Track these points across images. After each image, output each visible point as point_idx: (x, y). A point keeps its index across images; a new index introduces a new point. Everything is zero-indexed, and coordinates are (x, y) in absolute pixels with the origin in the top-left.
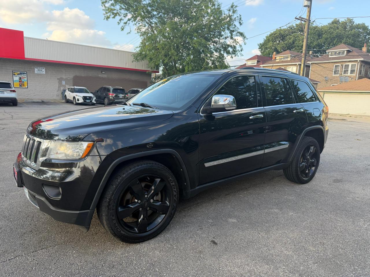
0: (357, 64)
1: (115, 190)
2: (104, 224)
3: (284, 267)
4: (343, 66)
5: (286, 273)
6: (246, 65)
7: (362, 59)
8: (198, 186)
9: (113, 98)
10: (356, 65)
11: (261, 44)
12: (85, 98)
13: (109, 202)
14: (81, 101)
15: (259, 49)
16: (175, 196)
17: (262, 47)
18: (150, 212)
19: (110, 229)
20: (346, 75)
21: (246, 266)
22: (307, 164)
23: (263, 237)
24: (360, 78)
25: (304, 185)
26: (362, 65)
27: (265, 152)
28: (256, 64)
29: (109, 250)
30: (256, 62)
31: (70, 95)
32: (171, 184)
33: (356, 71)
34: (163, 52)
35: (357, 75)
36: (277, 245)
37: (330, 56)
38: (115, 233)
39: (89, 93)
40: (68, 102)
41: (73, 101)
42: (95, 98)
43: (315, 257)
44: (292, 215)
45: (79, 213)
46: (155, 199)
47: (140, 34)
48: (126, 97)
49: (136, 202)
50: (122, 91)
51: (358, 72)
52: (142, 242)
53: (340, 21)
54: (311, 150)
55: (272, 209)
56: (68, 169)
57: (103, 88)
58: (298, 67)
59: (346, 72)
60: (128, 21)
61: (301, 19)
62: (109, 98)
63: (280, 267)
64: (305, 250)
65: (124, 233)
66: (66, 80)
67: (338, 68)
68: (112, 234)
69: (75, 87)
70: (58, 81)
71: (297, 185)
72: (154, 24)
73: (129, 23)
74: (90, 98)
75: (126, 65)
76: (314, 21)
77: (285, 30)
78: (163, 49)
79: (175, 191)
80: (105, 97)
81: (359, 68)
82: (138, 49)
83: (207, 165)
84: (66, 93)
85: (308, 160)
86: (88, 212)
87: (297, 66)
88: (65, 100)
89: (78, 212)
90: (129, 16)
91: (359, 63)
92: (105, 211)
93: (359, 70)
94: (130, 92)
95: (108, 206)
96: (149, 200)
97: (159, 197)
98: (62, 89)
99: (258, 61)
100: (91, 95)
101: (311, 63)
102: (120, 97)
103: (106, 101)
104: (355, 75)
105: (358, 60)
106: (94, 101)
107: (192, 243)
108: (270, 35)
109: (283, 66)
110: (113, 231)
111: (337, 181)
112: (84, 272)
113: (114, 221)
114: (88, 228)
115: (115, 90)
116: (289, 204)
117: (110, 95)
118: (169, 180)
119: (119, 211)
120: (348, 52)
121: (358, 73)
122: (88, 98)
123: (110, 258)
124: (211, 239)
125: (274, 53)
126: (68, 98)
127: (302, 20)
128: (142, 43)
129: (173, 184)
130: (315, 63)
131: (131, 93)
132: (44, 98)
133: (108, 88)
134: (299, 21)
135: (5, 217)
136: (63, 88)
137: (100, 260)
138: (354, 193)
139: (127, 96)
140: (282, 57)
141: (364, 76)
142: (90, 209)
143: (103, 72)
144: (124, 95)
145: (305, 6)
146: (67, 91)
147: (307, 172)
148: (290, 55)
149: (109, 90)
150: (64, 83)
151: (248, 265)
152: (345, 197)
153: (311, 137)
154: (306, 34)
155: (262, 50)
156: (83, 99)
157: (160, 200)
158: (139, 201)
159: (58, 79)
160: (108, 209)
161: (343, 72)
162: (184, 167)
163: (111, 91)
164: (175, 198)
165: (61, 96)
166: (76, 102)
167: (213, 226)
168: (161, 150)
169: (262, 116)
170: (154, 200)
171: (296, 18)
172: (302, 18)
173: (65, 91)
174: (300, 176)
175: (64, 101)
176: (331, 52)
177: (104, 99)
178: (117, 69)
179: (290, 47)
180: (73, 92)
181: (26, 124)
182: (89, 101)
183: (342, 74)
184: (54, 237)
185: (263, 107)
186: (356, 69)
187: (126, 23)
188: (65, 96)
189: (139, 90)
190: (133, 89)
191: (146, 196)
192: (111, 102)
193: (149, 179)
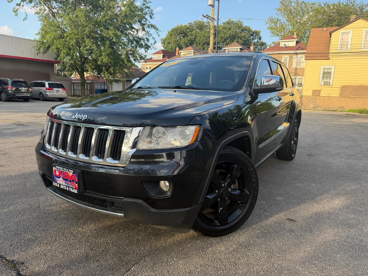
6: (153, 59)
9: (13, 93)
11: (163, 39)
15: (162, 43)
17: (164, 42)
18: (228, 202)
28: (162, 59)
30: (162, 56)
50: (24, 84)
62: (7, 93)
80: (2, 92)
83: (260, 147)
86: (197, 207)
94: (32, 85)
99: (164, 56)
102: (22, 91)
103: (3, 96)
108: (172, 31)
115: (14, 83)
117: (9, 89)
120: (241, 49)
125: (178, 48)
127: (208, 18)
131: (33, 87)
133: (5, 81)
134: (205, 20)
139: (30, 89)
140: (186, 53)
142: (199, 203)
144: (26, 89)
145: (210, 5)
148: (193, 51)
149: (6, 83)
154: (212, 31)
155: (164, 45)
163: (10, 84)
170: (231, 189)
171: (203, 16)
172: (208, 16)
174: (291, 154)
178: (11, 58)
189: (45, 83)
190: (36, 81)
191: (223, 185)
192: (11, 97)
193: (225, 166)
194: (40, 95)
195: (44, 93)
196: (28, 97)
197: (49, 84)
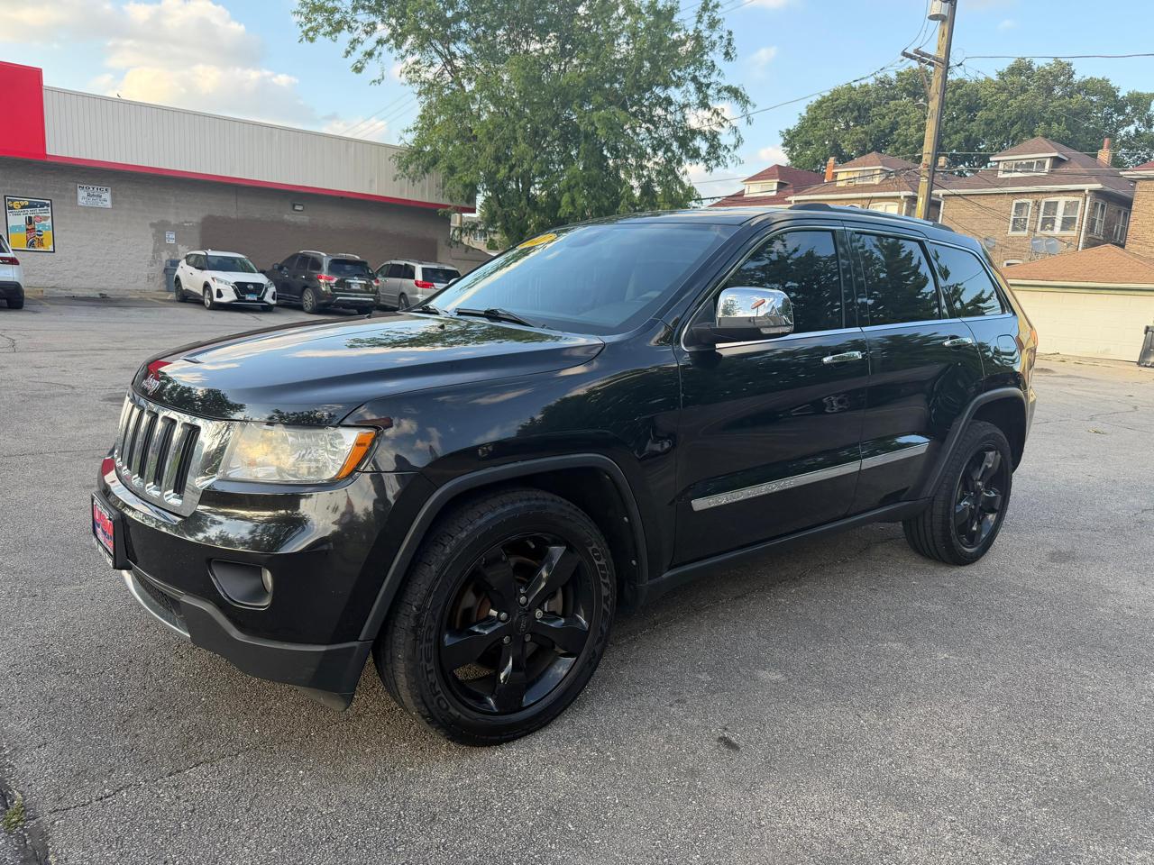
0: (1081, 200)
1: (437, 579)
2: (399, 686)
3: (953, 818)
4: (1039, 206)
5: (962, 833)
6: (745, 196)
7: (1098, 186)
8: (670, 568)
9: (329, 291)
10: (1080, 205)
11: (788, 131)
12: (241, 288)
13: (417, 618)
14: (229, 296)
15: (784, 145)
16: (606, 598)
17: (791, 140)
18: (530, 648)
19: (419, 700)
20: (1049, 233)
21: (838, 816)
22: (975, 505)
23: (872, 727)
24: (1091, 243)
25: (967, 567)
26: (1096, 204)
27: (862, 468)
28: (774, 194)
29: (410, 767)
30: (775, 187)
31: (192, 278)
32: (597, 562)
33: (1077, 221)
34: (490, 149)
35: (1083, 233)
36: (920, 749)
37: (1001, 175)
38: (431, 715)
39: (253, 272)
40: (187, 298)
41: (203, 297)
42: (272, 289)
43: (1039, 788)
44: (946, 658)
45: (325, 652)
46: (546, 610)
47: (417, 88)
48: (371, 286)
49: (493, 617)
50: (360, 268)
51: (1084, 224)
52: (508, 741)
53: (1035, 67)
54: (989, 462)
55: (883, 641)
56: (283, 512)
57: (299, 257)
58: (905, 205)
59: (1048, 222)
60: (379, 48)
61: (920, 56)
62: (316, 291)
63: (940, 816)
64: (1004, 765)
65: (458, 714)
66: (179, 229)
67: (1025, 211)
68: (424, 717)
69: (210, 253)
70: (153, 230)
71: (943, 569)
72: (461, 58)
73: (380, 54)
74: (258, 288)
75: (371, 186)
76: (961, 64)
77: (866, 91)
78: (491, 139)
79: (606, 585)
80: (306, 287)
81: (1089, 214)
82: (410, 138)
83: (699, 504)
84: (179, 272)
85: (978, 492)
86: (355, 647)
87: (901, 204)
88: (177, 292)
89: (323, 648)
90: (383, 31)
91: (1088, 199)
92: (404, 644)
93: (1088, 219)
94: (385, 270)
95: (414, 630)
96: (531, 610)
97: (556, 604)
98: (165, 256)
99: (781, 185)
100: (260, 278)
101: (944, 195)
102: (354, 287)
103: (309, 298)
104: (1074, 233)
105: (1087, 187)
106: (268, 299)
107: (663, 746)
108: (820, 103)
109: (860, 201)
110: (426, 706)
111: (1058, 557)
112: (345, 835)
113: (430, 676)
114: (349, 700)
115: (337, 265)
116: (932, 627)
117: (322, 281)
118: (590, 549)
119: (447, 645)
120: (1057, 162)
121: (1083, 228)
122: (252, 287)
123: (418, 793)
124: (717, 731)
125: (832, 160)
126: (185, 285)
127: (923, 61)
128: (422, 117)
129: (602, 562)
130: (959, 195)
131: (385, 276)
132: (105, 285)
133: (313, 258)
134: (915, 65)
135: (55, 663)
136: (170, 254)
137: (388, 799)
138: (1117, 593)
139: (375, 284)
140: (857, 175)
141: (1102, 238)
142: (361, 638)
143: (297, 208)
144: (365, 282)
145: (933, 18)
146: (183, 263)
147: (974, 528)
148: (881, 167)
149: (317, 265)
150: (171, 238)
151: (843, 810)
152: (1093, 606)
153: (989, 424)
154: (934, 105)
155: (791, 150)
156: (236, 291)
157: (559, 611)
158: (503, 615)
159: (152, 225)
160: (415, 640)
161: (1039, 225)
162: (634, 509)
163: (325, 266)
164: (604, 606)
165: (160, 281)
166: (211, 299)
167: (714, 693)
168: (573, 456)
169: (858, 354)
170: (544, 612)
171: (904, 54)
172: (924, 54)
173: (175, 264)
174: (955, 541)
175: (172, 296)
176: (1004, 163)
177: (301, 294)
178: (342, 198)
179: (879, 143)
180: (201, 268)
181: (63, 369)
182: (255, 298)
183: (1035, 231)
184: (227, 727)
185: (860, 326)
186: (1078, 216)
187: (370, 54)
188: (178, 279)
189: (414, 267)
190: (394, 262)
191: (523, 599)
192: (324, 301)
193: (533, 546)
194: (400, 301)
195: (409, 296)
196: (367, 305)
197: (423, 269)
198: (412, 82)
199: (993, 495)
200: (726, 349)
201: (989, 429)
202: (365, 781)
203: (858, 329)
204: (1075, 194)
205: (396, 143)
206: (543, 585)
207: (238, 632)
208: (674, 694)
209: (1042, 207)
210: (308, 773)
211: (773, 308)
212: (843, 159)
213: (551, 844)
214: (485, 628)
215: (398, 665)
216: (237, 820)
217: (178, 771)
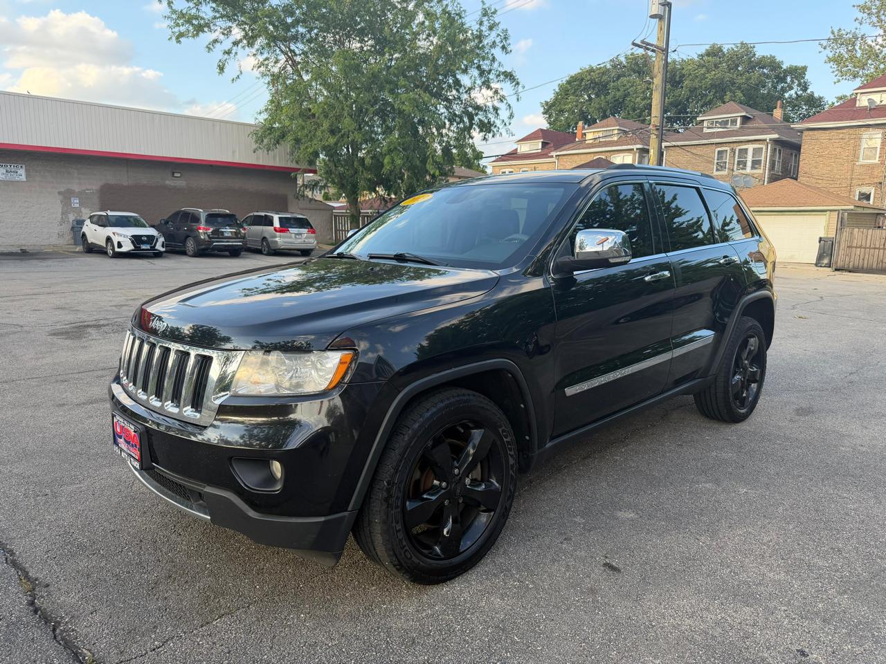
0: (764, 147)
1: (401, 461)
2: (376, 543)
3: (786, 608)
4: (735, 152)
5: (794, 619)
6: (518, 153)
7: (776, 136)
8: (552, 438)
9: (207, 238)
10: (764, 150)
11: (547, 103)
12: (136, 240)
13: (388, 490)
14: (128, 247)
15: (544, 113)
16: (512, 466)
17: (549, 109)
18: (462, 508)
19: (391, 553)
20: (743, 172)
21: (705, 614)
22: (744, 378)
23: (709, 547)
24: (773, 179)
25: (739, 424)
26: (775, 149)
27: (674, 356)
28: (540, 151)
29: (384, 604)
30: (540, 147)
31: (96, 234)
32: (505, 440)
33: (763, 162)
34: (326, 125)
35: (767, 171)
36: (747, 560)
37: (706, 130)
38: (400, 564)
39: (145, 226)
40: (92, 250)
41: (106, 248)
42: (162, 240)
43: (837, 581)
44: (746, 492)
45: (324, 522)
47: (268, 79)
48: (240, 232)
49: (437, 486)
50: (230, 219)
51: (768, 163)
52: (450, 579)
53: (725, 50)
54: (752, 346)
55: (698, 482)
57: (181, 213)
58: (637, 155)
59: (742, 164)
60: (235, 48)
61: (645, 45)
62: (197, 238)
63: (776, 608)
64: (809, 566)
65: (418, 561)
66: (81, 195)
67: (725, 156)
68: (395, 566)
69: (110, 213)
70: (61, 197)
71: (724, 426)
72: (300, 55)
73: (236, 53)
74: (151, 239)
75: (233, 156)
76: (675, 51)
77: (605, 72)
78: (326, 117)
79: (512, 456)
80: (188, 236)
81: (771, 156)
82: (265, 116)
83: (570, 391)
84: (85, 229)
85: (745, 369)
86: (345, 516)
87: (634, 154)
88: (83, 245)
89: (322, 519)
90: (237, 33)
91: (769, 145)
92: (380, 511)
93: (770, 160)
94: (249, 220)
95: (386, 500)
96: (461, 480)
97: (477, 473)
98: (72, 217)
99: (544, 144)
100: (151, 232)
101: (665, 147)
102: (226, 235)
103: (190, 245)
104: (761, 171)
105: (768, 137)
106: (159, 247)
107: (565, 574)
108: (569, 82)
109: (604, 154)
110: (396, 557)
111: (801, 412)
113: (398, 534)
114: (338, 557)
115: (212, 218)
116: (730, 470)
117: (201, 231)
118: (500, 430)
119: (408, 509)
120: (745, 119)
121: (767, 166)
122: (146, 239)
123: (396, 624)
124: (600, 559)
125: (580, 123)
126: (90, 240)
127: (648, 49)
128: (272, 102)
129: (509, 439)
130: (678, 146)
131: (249, 225)
132: (23, 242)
133: (193, 214)
134: (640, 51)
136: (76, 215)
137: (375, 630)
138: (849, 436)
139: (243, 232)
140: (601, 134)
141: (781, 174)
142: (350, 509)
143: (176, 175)
144: (234, 230)
145: (653, 17)
146: (88, 222)
147: (744, 395)
148: (618, 128)
149: (196, 219)
150: (75, 202)
151: (707, 609)
152: (836, 446)
153: (750, 318)
154: (658, 81)
155: (550, 116)
156: (132, 242)
157: (480, 479)
158: (444, 484)
159: (60, 193)
160: (388, 507)
161: (736, 166)
162: (529, 398)
163: (203, 219)
164: (511, 472)
165: (68, 237)
166: (113, 249)
167: (590, 531)
168: (488, 361)
169: (667, 273)
171: (634, 44)
172: (648, 44)
173: (81, 223)
174: (733, 405)
175: (80, 248)
176: (709, 120)
177: (184, 242)
178: (210, 166)
179: (615, 108)
180: (104, 226)
182: (148, 247)
183: (733, 170)
184: (234, 586)
185: (665, 252)
186: (763, 159)
187: (228, 52)
188: (84, 235)
189: (273, 217)
190: (256, 214)
191: (456, 471)
192: (203, 247)
193: (462, 431)
194: (262, 244)
195: (270, 240)
196: (237, 248)
197: (280, 218)
198: (263, 75)
199: (755, 370)
200: (581, 275)
201: (751, 322)
202: (353, 618)
203: (664, 255)
204: (758, 142)
205: (252, 122)
206: (470, 459)
207: (253, 512)
208: (561, 534)
209: (737, 152)
210: (308, 616)
211: (615, 243)
212: (590, 122)
213: (506, 653)
214: (432, 495)
215: (376, 527)
216: (266, 657)
217: (208, 623)
